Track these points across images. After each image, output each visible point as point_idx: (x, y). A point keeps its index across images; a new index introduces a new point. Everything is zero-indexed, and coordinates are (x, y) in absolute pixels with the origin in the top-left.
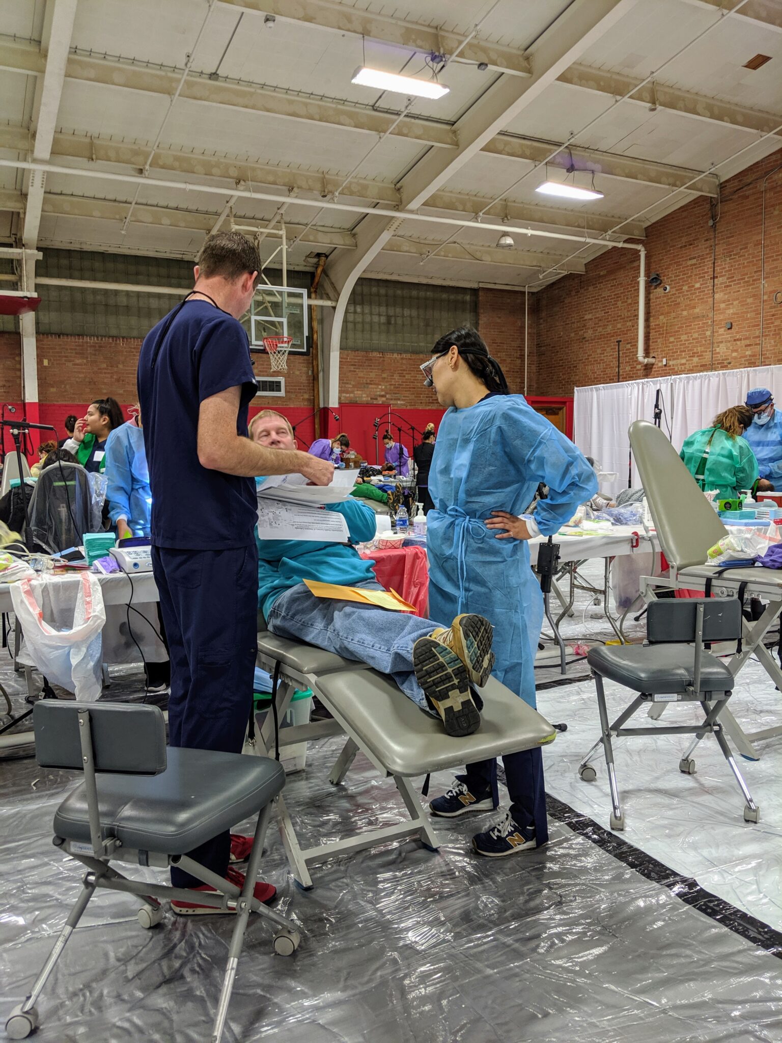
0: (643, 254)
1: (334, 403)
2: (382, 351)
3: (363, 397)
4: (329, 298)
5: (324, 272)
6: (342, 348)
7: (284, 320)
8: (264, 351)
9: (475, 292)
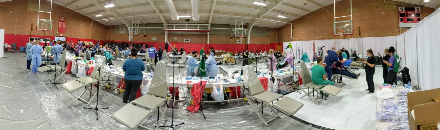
0: (292, 24)
1: (249, 44)
2: (256, 36)
3: (253, 43)
4: (248, 29)
5: (248, 25)
6: (250, 36)
7: (242, 33)
8: (239, 37)
9: (269, 28)
